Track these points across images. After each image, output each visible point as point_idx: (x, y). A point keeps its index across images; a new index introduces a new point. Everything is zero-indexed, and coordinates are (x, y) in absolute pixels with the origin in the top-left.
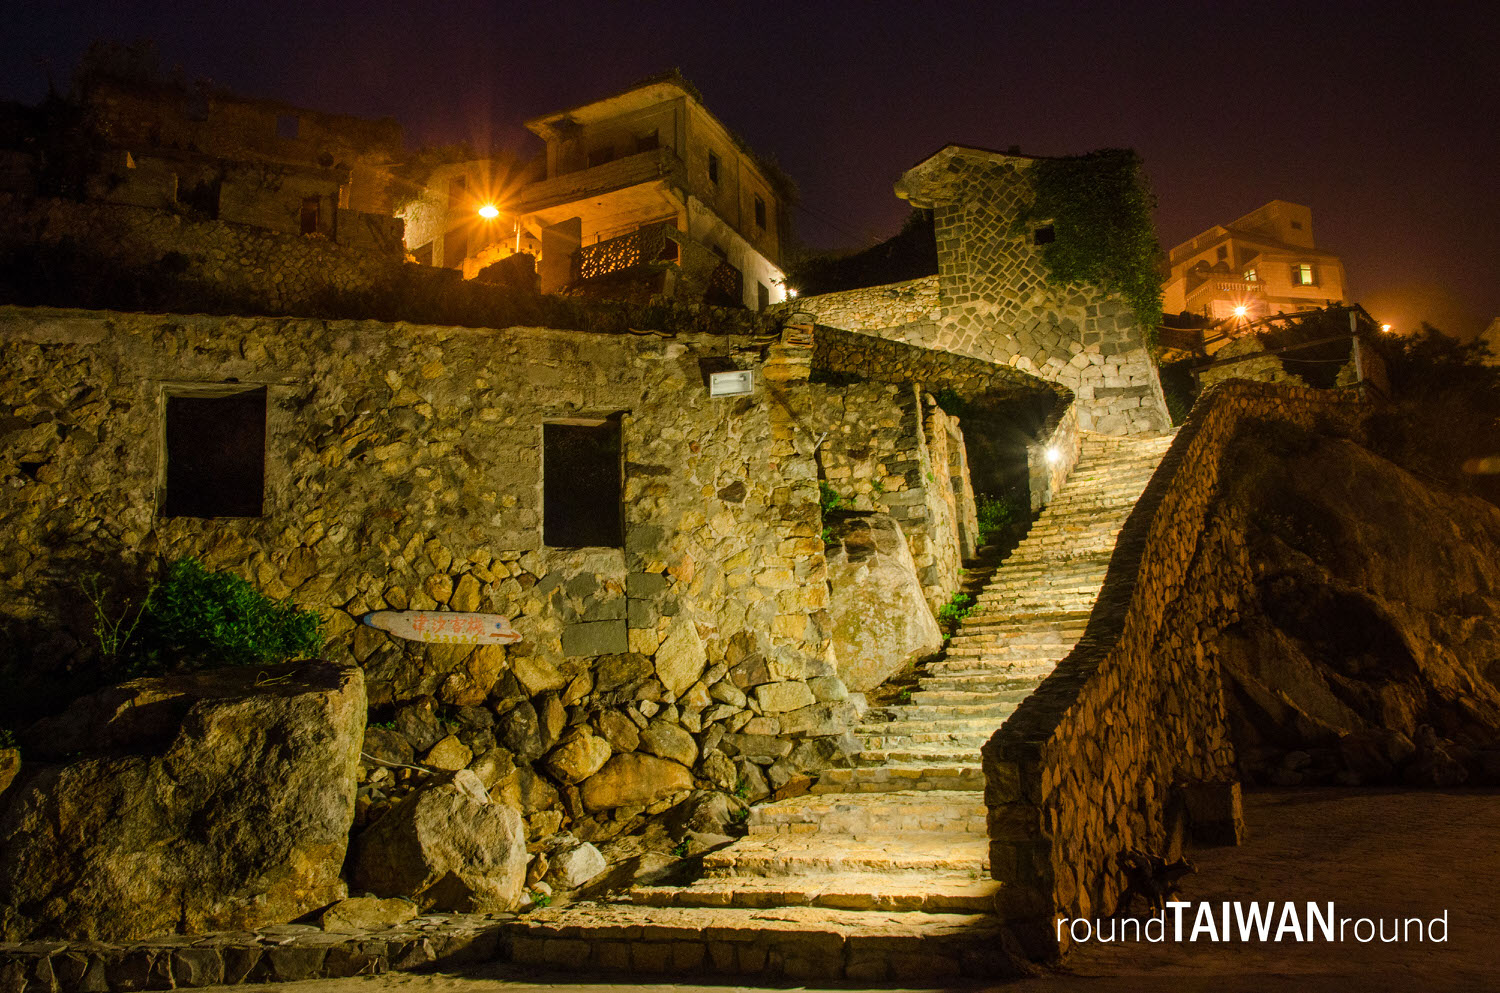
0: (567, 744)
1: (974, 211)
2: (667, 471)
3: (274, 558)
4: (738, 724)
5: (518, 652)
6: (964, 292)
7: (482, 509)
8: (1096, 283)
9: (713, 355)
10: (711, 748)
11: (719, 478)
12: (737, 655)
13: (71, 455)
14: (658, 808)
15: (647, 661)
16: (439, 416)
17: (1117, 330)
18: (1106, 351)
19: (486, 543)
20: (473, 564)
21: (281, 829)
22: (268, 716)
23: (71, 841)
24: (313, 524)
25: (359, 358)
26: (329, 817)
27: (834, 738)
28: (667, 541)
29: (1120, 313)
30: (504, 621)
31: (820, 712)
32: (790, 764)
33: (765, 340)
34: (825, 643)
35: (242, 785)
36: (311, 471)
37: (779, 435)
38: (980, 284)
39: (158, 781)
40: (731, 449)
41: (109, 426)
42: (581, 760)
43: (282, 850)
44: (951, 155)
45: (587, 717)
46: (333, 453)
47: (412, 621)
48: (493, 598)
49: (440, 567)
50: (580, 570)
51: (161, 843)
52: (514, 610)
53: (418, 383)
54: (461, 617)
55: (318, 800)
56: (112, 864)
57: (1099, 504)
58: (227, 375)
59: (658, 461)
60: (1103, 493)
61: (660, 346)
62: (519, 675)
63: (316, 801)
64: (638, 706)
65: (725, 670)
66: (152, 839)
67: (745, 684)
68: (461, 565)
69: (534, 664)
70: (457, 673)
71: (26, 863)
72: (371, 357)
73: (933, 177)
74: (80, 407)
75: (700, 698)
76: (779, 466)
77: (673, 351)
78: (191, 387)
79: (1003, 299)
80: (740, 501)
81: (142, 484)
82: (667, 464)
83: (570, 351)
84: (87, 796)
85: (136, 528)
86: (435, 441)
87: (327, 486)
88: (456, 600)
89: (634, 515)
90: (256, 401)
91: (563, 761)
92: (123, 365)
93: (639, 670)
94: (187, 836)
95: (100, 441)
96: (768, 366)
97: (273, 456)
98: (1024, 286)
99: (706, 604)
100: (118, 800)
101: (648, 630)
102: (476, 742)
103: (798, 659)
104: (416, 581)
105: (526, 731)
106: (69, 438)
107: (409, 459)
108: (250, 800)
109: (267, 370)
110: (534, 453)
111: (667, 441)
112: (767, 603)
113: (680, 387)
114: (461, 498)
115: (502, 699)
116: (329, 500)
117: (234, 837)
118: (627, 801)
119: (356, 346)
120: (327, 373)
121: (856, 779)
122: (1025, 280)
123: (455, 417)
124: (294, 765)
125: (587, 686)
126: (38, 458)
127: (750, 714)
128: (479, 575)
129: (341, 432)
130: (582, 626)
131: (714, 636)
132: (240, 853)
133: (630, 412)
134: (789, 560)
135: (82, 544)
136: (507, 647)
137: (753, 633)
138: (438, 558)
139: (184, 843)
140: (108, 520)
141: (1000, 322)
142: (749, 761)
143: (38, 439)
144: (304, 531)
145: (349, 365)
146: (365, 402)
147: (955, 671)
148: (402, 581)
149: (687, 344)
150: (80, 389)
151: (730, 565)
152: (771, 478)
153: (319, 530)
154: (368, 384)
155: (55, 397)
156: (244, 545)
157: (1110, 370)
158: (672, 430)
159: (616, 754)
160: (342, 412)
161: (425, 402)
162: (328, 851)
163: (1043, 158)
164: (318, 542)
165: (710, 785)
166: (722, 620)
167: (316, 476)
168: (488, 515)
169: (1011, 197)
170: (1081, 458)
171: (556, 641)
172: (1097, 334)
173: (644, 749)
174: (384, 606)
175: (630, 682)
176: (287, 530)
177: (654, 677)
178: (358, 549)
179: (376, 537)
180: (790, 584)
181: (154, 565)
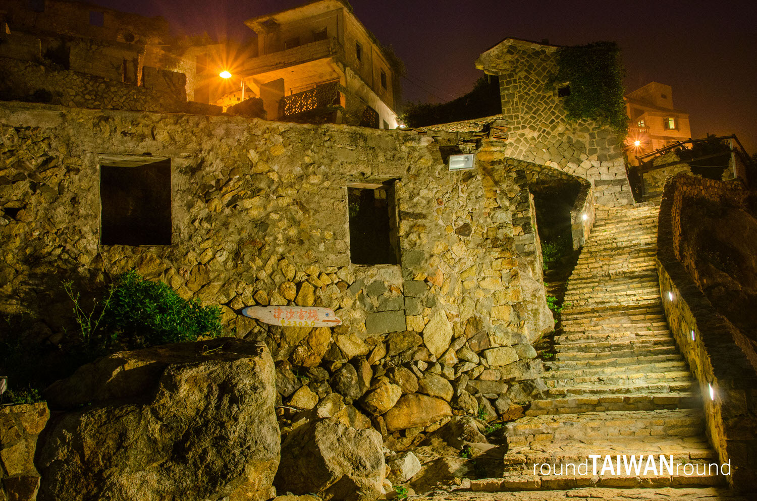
0: (376, 389)
1: (523, 77)
2: (425, 217)
3: (181, 272)
4: (476, 374)
5: (340, 332)
6: (517, 124)
7: (312, 240)
8: (595, 119)
9: (449, 144)
10: (461, 390)
11: (455, 221)
12: (471, 331)
13: (41, 203)
14: (433, 428)
15: (418, 336)
16: (283, 180)
17: (607, 147)
18: (601, 159)
19: (317, 262)
20: (309, 275)
21: (237, 452)
22: (218, 375)
23: (93, 466)
24: (205, 250)
25: (230, 141)
26: (268, 442)
27: (532, 381)
28: (426, 260)
29: (609, 137)
30: (330, 311)
31: (523, 366)
32: (508, 398)
33: (481, 136)
34: (522, 323)
35: (206, 423)
36: (203, 214)
37: (489, 195)
38: (527, 120)
39: (149, 422)
40: (461, 203)
41: (66, 184)
42: (385, 399)
43: (240, 466)
44: (509, 44)
45: (385, 372)
46: (217, 203)
47: (273, 312)
48: (322, 297)
49: (288, 277)
50: (374, 279)
51: (155, 465)
52: (335, 304)
53: (268, 159)
54: (304, 309)
55: (260, 431)
56: (124, 481)
57: (614, 245)
58: (144, 151)
59: (418, 210)
60: (615, 239)
61: (417, 138)
62: (341, 346)
63: (258, 431)
64: (416, 363)
65: (465, 341)
66: (149, 462)
67: (477, 349)
68: (301, 276)
69: (350, 339)
70: (302, 345)
71: (63, 482)
72: (238, 141)
73: (498, 57)
74: (45, 171)
75: (451, 359)
76: (489, 214)
77: (425, 141)
78: (118, 159)
79: (540, 128)
80: (468, 235)
81: (90, 223)
82: (424, 212)
83: (362, 140)
84: (101, 434)
85: (88, 252)
86: (281, 196)
87: (213, 225)
88: (299, 299)
89: (405, 244)
90: (164, 168)
91: (375, 400)
92: (73, 143)
93: (414, 341)
94: (172, 459)
95: (59, 194)
96: (481, 152)
97: (176, 205)
98: (553, 121)
99: (452, 299)
100: (123, 436)
101: (418, 316)
102: (320, 390)
103: (507, 333)
104: (274, 287)
105: (351, 382)
106: (38, 191)
107: (265, 208)
108: (214, 432)
109: (171, 148)
110: (342, 204)
111: (423, 198)
112: (487, 298)
113: (429, 164)
114: (299, 233)
115: (334, 362)
116: (215, 234)
117: (206, 459)
118: (414, 424)
119: (228, 133)
120: (210, 151)
121: (556, 406)
122: (553, 117)
123: (293, 181)
124: (241, 407)
125: (383, 352)
126: (17, 205)
127: (482, 368)
128: (313, 282)
129: (221, 189)
130: (378, 314)
131: (457, 319)
132: (210, 470)
133: (400, 179)
134: (498, 272)
135: (51, 263)
136: (332, 329)
137: (480, 317)
138: (287, 271)
139: (171, 464)
140: (68, 247)
141: (539, 142)
142: (484, 397)
143: (16, 192)
144: (200, 254)
145: (224, 146)
146: (236, 170)
147: (572, 341)
148: (265, 286)
149: (433, 137)
150: (44, 158)
151: (465, 275)
152: (486, 221)
153: (210, 253)
154: (237, 158)
155: (28, 163)
156: (161, 264)
157: (603, 170)
158: (426, 191)
159: (404, 395)
160: (221, 177)
161: (274, 171)
162: (268, 465)
163: (563, 47)
164: (209, 261)
165: (463, 413)
166: (461, 310)
167: (206, 218)
168: (316, 244)
169: (544, 69)
170: (596, 220)
171: (362, 324)
172: (596, 149)
173: (422, 391)
174: (254, 303)
175: (409, 349)
176: (189, 254)
177: (423, 346)
178: (236, 266)
179: (246, 258)
180: (499, 287)
181: (101, 277)
